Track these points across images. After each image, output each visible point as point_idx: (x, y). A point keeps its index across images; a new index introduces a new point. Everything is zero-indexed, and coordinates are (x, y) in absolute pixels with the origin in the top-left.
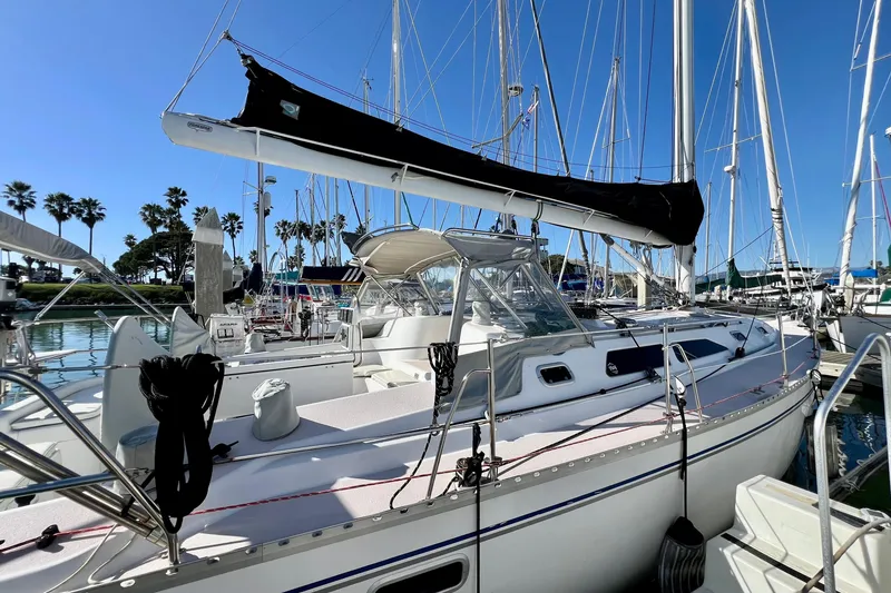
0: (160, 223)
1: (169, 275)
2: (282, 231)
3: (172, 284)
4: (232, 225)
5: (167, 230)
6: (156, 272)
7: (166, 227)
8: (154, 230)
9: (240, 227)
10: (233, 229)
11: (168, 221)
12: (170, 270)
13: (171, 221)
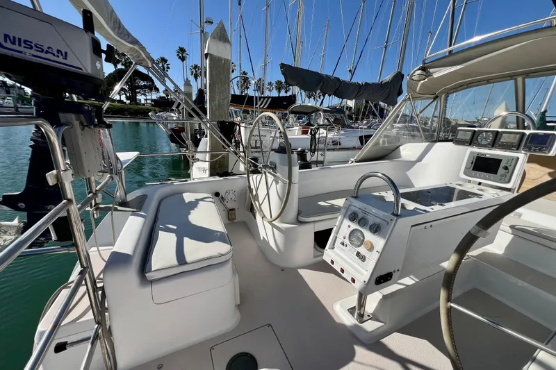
0: (118, 62)
1: (127, 98)
2: (194, 72)
3: (130, 104)
4: (163, 66)
5: (123, 67)
6: (120, 96)
7: (122, 64)
8: (116, 66)
9: (168, 68)
10: (164, 69)
11: (123, 60)
12: (128, 95)
13: (125, 60)
